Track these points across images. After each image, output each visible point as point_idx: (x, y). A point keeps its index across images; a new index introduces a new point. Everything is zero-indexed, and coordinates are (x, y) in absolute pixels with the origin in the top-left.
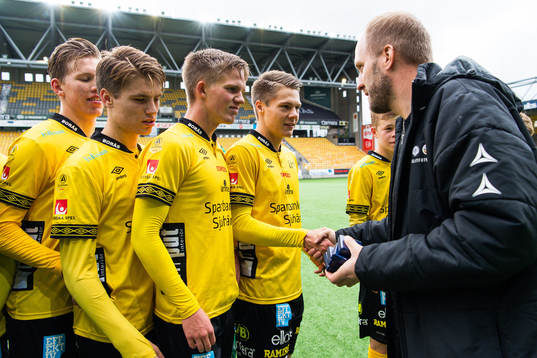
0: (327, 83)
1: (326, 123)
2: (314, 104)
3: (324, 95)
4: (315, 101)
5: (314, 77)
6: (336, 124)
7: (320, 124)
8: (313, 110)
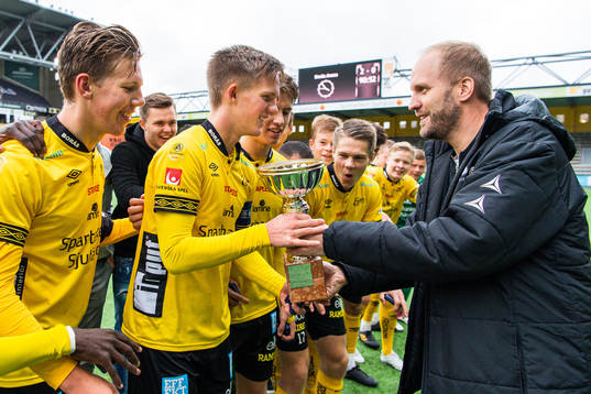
0: (35, 60)
1: (32, 108)
2: (18, 84)
3: (31, 74)
4: (17, 80)
5: (18, 50)
6: (45, 110)
7: (25, 110)
8: (14, 90)
